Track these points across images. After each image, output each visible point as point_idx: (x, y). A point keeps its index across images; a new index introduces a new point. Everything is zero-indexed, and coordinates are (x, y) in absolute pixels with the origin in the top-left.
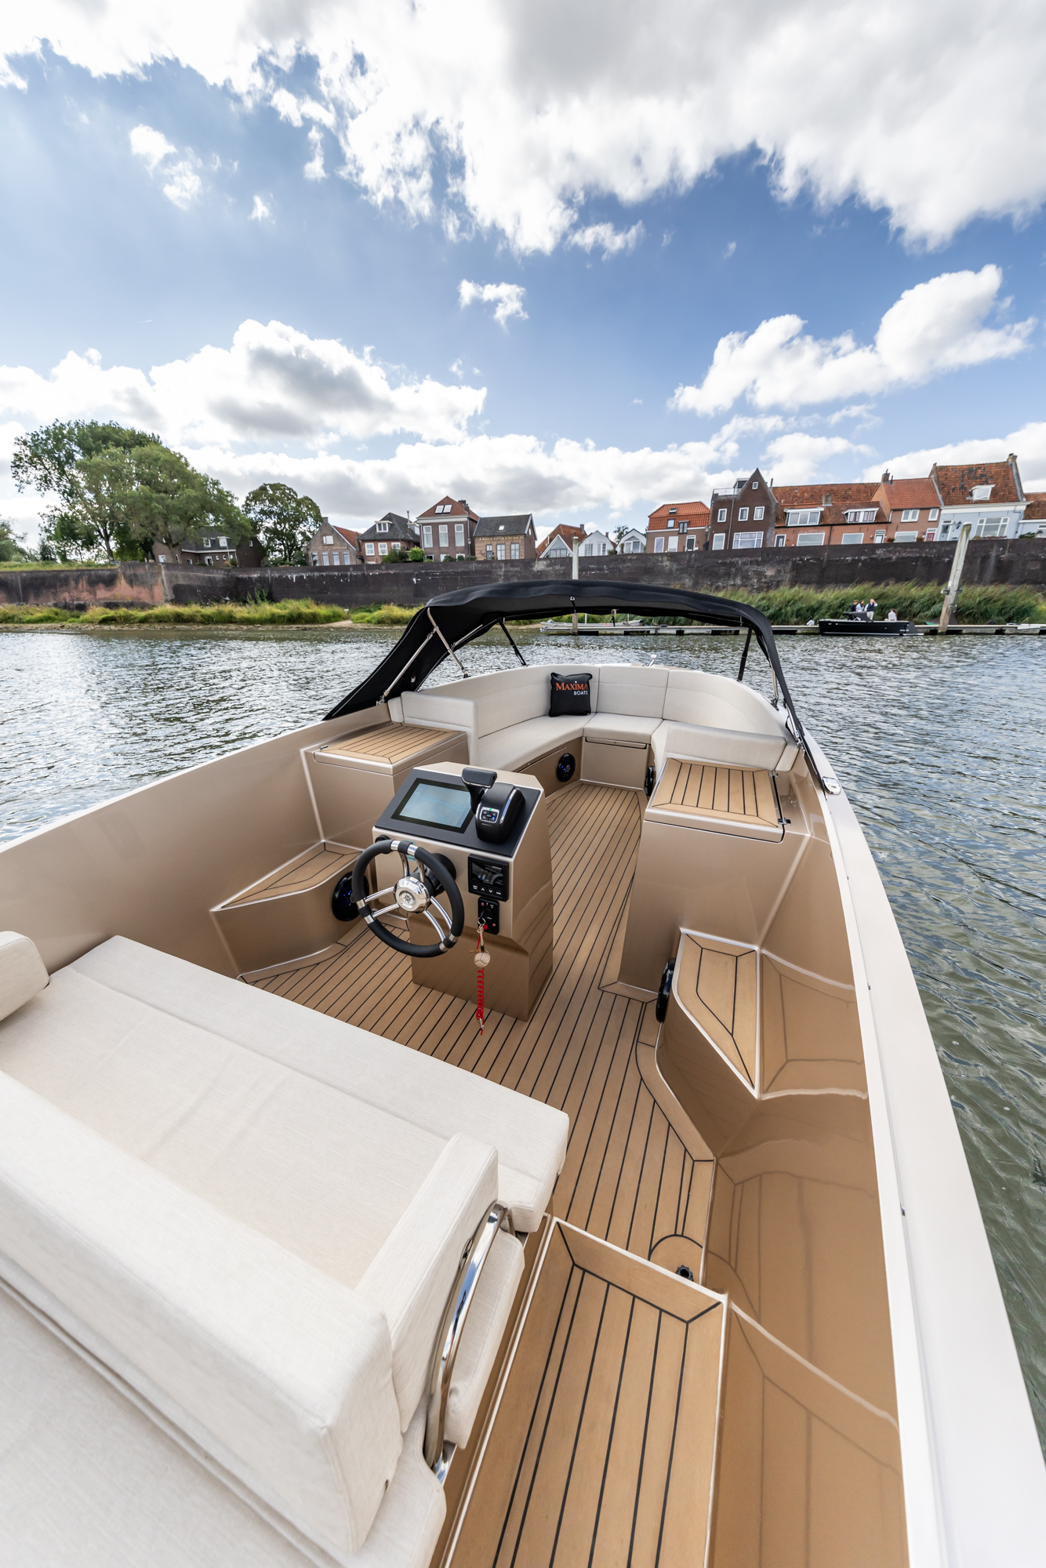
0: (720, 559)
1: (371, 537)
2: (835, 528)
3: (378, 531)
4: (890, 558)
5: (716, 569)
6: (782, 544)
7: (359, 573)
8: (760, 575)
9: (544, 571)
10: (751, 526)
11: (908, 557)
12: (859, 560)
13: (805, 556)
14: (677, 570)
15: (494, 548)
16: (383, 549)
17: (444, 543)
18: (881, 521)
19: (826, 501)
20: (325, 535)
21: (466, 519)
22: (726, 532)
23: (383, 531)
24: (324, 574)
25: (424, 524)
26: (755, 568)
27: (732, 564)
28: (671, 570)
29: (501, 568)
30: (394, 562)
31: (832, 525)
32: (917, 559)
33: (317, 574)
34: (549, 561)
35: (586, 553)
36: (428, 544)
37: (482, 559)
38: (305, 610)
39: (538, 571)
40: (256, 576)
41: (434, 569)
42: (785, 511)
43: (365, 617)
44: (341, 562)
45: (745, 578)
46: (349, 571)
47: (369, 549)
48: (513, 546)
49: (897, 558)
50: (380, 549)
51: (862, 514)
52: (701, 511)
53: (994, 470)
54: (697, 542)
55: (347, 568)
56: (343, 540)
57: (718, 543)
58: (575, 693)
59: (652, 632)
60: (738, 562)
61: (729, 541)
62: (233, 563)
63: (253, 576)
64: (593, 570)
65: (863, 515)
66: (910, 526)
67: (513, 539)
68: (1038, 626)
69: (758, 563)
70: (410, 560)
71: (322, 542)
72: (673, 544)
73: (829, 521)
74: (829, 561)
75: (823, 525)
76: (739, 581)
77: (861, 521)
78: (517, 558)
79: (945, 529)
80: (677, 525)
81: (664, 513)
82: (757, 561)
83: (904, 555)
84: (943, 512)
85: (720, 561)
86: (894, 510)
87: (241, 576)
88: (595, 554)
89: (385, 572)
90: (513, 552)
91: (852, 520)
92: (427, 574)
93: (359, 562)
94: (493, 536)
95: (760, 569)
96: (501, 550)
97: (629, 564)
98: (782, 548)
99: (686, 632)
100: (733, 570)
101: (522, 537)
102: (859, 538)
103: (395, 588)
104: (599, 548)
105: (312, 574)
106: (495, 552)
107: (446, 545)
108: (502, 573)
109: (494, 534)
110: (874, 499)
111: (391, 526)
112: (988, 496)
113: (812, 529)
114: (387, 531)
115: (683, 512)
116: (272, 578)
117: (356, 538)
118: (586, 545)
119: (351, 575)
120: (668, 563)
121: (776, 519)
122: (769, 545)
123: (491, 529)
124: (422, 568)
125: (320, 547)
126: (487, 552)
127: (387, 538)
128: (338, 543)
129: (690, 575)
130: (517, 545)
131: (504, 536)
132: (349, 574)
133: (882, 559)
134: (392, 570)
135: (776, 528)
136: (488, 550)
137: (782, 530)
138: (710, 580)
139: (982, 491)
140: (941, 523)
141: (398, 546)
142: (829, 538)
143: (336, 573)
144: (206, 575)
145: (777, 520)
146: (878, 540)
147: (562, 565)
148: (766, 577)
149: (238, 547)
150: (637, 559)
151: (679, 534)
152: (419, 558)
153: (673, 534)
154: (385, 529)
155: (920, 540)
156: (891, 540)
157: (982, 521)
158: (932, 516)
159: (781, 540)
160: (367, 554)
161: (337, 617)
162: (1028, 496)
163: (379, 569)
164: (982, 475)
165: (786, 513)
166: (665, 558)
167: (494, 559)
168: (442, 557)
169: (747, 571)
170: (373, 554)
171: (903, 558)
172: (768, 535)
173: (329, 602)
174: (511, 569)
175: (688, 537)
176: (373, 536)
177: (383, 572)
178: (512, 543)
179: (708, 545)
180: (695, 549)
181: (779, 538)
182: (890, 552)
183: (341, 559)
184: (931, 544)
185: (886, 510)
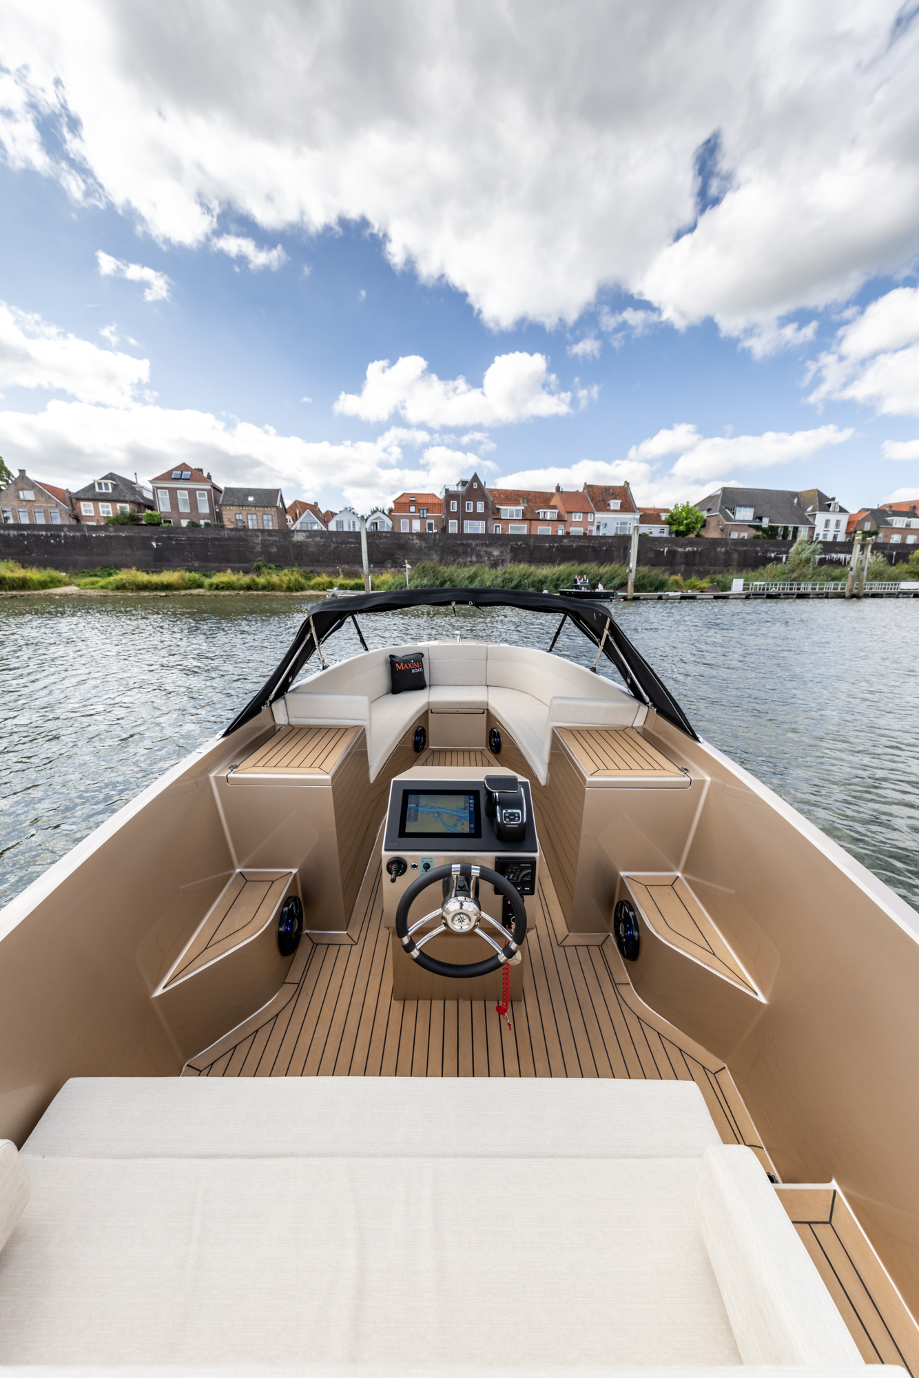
0: (458, 540)
1: (89, 495)
2: (533, 522)
3: (97, 489)
4: (572, 546)
5: (456, 548)
6: (499, 531)
7: (78, 534)
8: (489, 554)
9: (304, 541)
10: (475, 516)
11: (583, 546)
12: (554, 546)
13: (519, 541)
14: (426, 547)
15: (245, 517)
16: (107, 510)
17: (184, 509)
18: (560, 519)
19: (523, 502)
20: (22, 490)
21: (209, 487)
22: (458, 519)
23: (104, 491)
24: (25, 533)
25: (158, 488)
26: (485, 549)
27: (468, 545)
28: (420, 547)
29: (257, 536)
30: (123, 524)
31: (531, 520)
32: (587, 547)
33: (13, 533)
34: (308, 534)
35: (337, 528)
36: (164, 507)
37: (232, 527)
38: (8, 574)
39: (298, 542)
41: (178, 534)
42: (497, 506)
43: (97, 582)
44: (30, 519)
45: (479, 556)
46: (63, 531)
47: (86, 509)
48: (265, 517)
49: (576, 546)
50: (101, 509)
51: (548, 514)
52: (434, 501)
53: (618, 491)
54: (436, 526)
55: (60, 527)
56: (50, 497)
57: (453, 528)
58: (413, 671)
60: (472, 544)
61: (461, 527)
64: (352, 543)
65: (550, 514)
66: (578, 524)
67: (264, 510)
68: (679, 594)
69: (487, 546)
70: (143, 522)
71: (18, 497)
72: (417, 526)
73: (529, 516)
74: (534, 546)
75: (524, 519)
76: (474, 559)
77: (548, 518)
78: (271, 528)
79: (598, 527)
80: (418, 510)
81: (405, 500)
82: (486, 543)
83: (580, 544)
84: (596, 516)
85: (458, 542)
86: (568, 512)
88: (346, 529)
89: (113, 534)
90: (265, 522)
91: (543, 517)
92: (169, 538)
93: (73, 522)
94: (243, 506)
95: (489, 549)
96: (252, 520)
97: (385, 540)
98: (499, 534)
100: (469, 549)
101: (274, 509)
102: (547, 531)
103: (129, 552)
104: (349, 524)
105: (7, 533)
106: (245, 520)
107: (187, 510)
108: (259, 542)
109: (243, 504)
110: (552, 503)
111: (115, 487)
112: (618, 507)
113: (517, 522)
114: (110, 491)
115: (421, 500)
117: (67, 495)
118: (337, 522)
119: (65, 536)
120: (418, 541)
121: (492, 513)
122: (490, 532)
123: (239, 499)
124: (163, 532)
125: (15, 503)
126: (236, 520)
127: (110, 498)
128: (42, 500)
129: (436, 552)
130: (270, 517)
131: (255, 506)
132: (62, 534)
133: (567, 546)
134: (123, 532)
135: (494, 519)
136: (237, 518)
137: (498, 521)
138: (453, 556)
139: (615, 504)
140: (596, 524)
141: (128, 508)
142: (530, 529)
143: (44, 533)
145: (494, 514)
146: (560, 533)
147: (321, 538)
148: (493, 556)
150: (391, 536)
151: (420, 518)
152: (156, 522)
153: (415, 517)
154: (107, 488)
155: (585, 534)
156: (568, 533)
157: (618, 524)
158: (590, 518)
159: (498, 528)
160: (84, 514)
161: (57, 583)
162: (640, 509)
163: (106, 531)
164: (613, 494)
165: (498, 509)
166: (415, 537)
167: (245, 529)
168: (184, 523)
169: (480, 551)
170: (93, 514)
171: (580, 546)
172: (489, 524)
173: (43, 565)
174: (269, 538)
175: (428, 521)
176: (90, 494)
177: (112, 534)
178: (264, 514)
179: (444, 529)
180: (435, 531)
181: (496, 527)
182: (571, 541)
183: (47, 514)
184: (592, 537)
185: (563, 513)
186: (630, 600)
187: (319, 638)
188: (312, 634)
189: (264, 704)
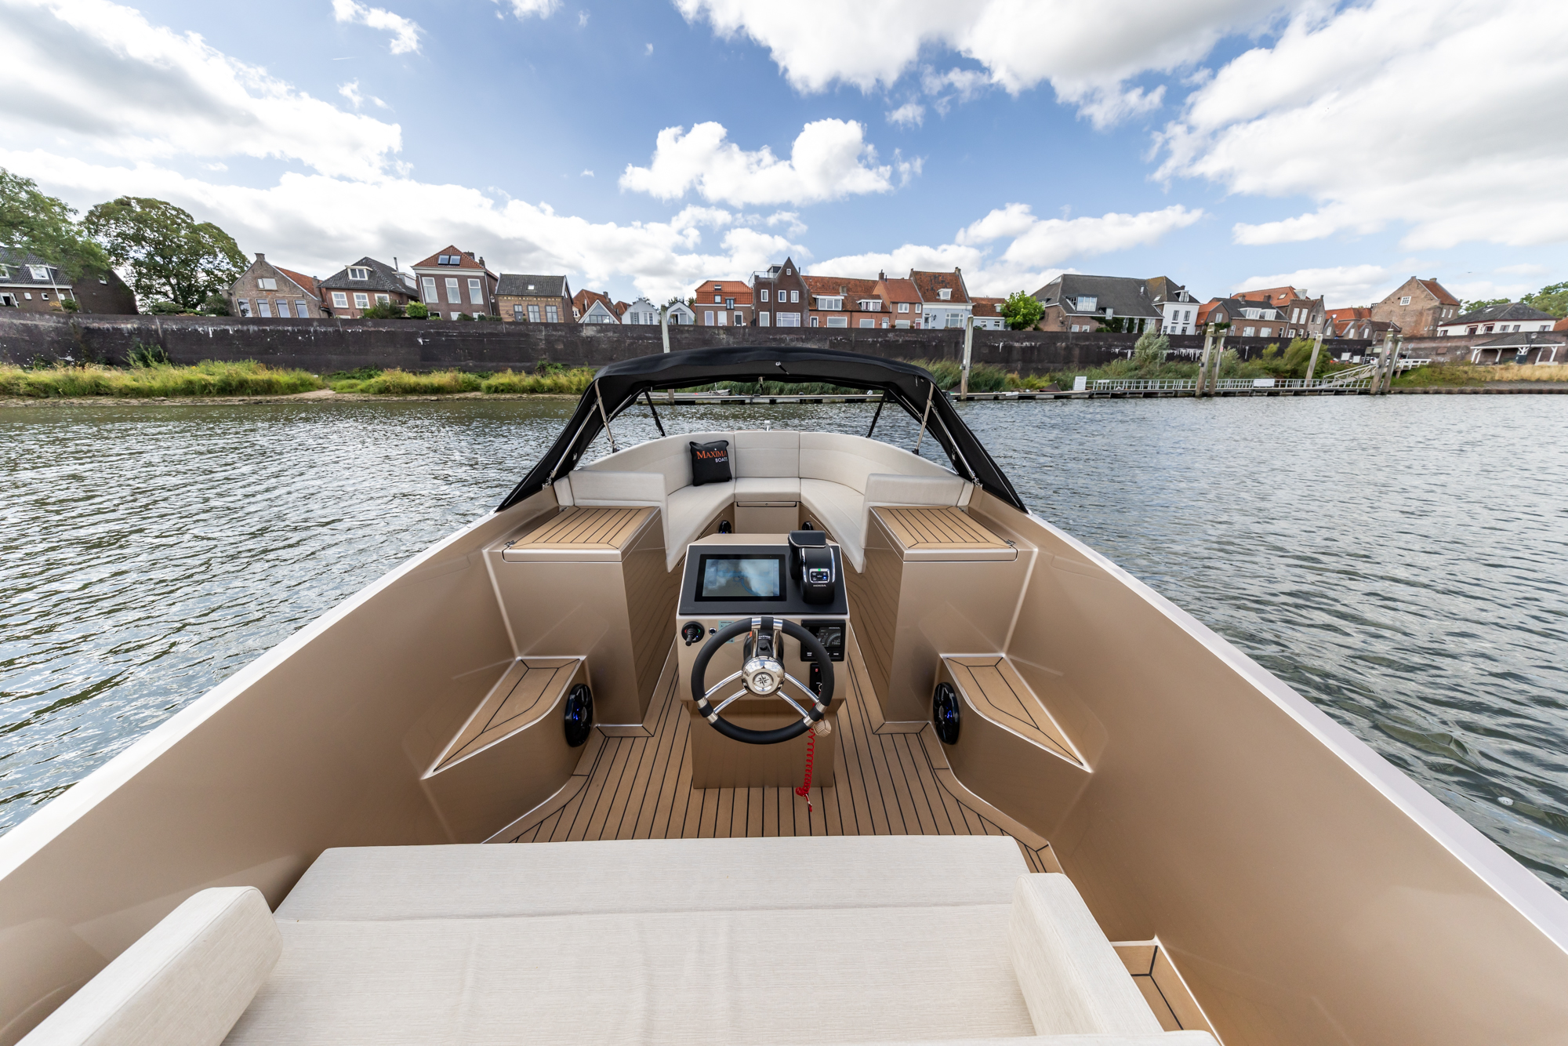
0: (770, 334)
1: (341, 284)
2: (853, 314)
3: (350, 277)
4: (898, 341)
6: (816, 324)
7: (330, 329)
9: (595, 335)
10: (789, 307)
11: (910, 341)
12: (877, 342)
13: (838, 336)
14: (734, 343)
15: (525, 308)
16: (363, 301)
17: (454, 299)
18: (884, 311)
19: (843, 291)
20: (262, 277)
21: (483, 274)
22: (770, 311)
23: (358, 278)
24: (268, 328)
25: (423, 275)
27: (781, 340)
28: (728, 343)
29: (541, 331)
30: (384, 317)
31: (851, 311)
32: (915, 342)
33: (253, 328)
34: (599, 327)
35: (632, 321)
36: (430, 296)
37: (511, 320)
38: (250, 377)
39: (587, 337)
40: (129, 326)
41: (448, 329)
42: (814, 296)
43: (356, 385)
44: (272, 313)
46: (312, 326)
47: (339, 300)
48: (549, 309)
49: (903, 341)
50: (356, 300)
51: (871, 304)
52: (744, 290)
53: (948, 278)
54: (745, 318)
55: (308, 322)
56: (295, 286)
57: (764, 319)
58: (717, 460)
59: (748, 401)
60: (786, 338)
61: (773, 319)
62: (68, 305)
63: (123, 326)
64: (650, 338)
65: (873, 305)
66: (904, 316)
67: (547, 301)
68: (1016, 393)
70: (407, 315)
71: (257, 286)
72: (723, 319)
73: (849, 308)
74: (856, 341)
75: (844, 311)
77: (871, 310)
78: (555, 321)
79: (927, 320)
80: (724, 301)
81: (710, 289)
82: (801, 338)
83: (907, 338)
84: (924, 306)
85: (771, 337)
86: (893, 303)
87: (96, 325)
88: (642, 322)
89: (373, 329)
90: (549, 315)
91: (865, 308)
92: (439, 334)
93: (324, 315)
94: (522, 296)
95: (805, 345)
96: (534, 312)
97: (687, 335)
98: (816, 328)
99: (779, 401)
101: (559, 300)
102: (870, 323)
103: (391, 350)
104: (645, 317)
105: (245, 328)
106: (526, 313)
107: (458, 301)
108: (543, 337)
109: (523, 294)
110: (875, 292)
111: (371, 274)
112: (949, 297)
113: (837, 314)
114: (366, 278)
115: (727, 289)
116: (165, 331)
117: (315, 284)
118: (631, 313)
119: (315, 331)
120: (724, 336)
121: (808, 304)
122: (806, 325)
123: (517, 288)
124: (431, 327)
125: (254, 293)
126: (515, 312)
127: (367, 287)
128: (286, 289)
130: (554, 308)
131: (536, 297)
132: (312, 329)
133: (893, 341)
134: (384, 327)
135: (810, 310)
136: (517, 310)
137: (814, 312)
139: (945, 293)
140: (924, 316)
141: (387, 298)
142: (850, 322)
143: (290, 328)
144: (17, 322)
145: (810, 304)
146: (884, 326)
147: (614, 332)
149: (77, 284)
150: (694, 330)
151: (727, 309)
152: (422, 314)
153: (721, 309)
154: (362, 275)
155: (912, 327)
156: (893, 326)
157: (948, 316)
158: (918, 309)
159: (815, 321)
160: (336, 305)
161: (309, 386)
162: (973, 299)
163: (363, 325)
164: (942, 281)
165: (815, 299)
166: (721, 332)
167: (526, 322)
168: (455, 316)
170: (347, 306)
171: (906, 341)
172: (804, 316)
173: (290, 365)
174: (554, 333)
175: (736, 313)
176: (342, 282)
177: (370, 330)
178: (546, 305)
179: (755, 322)
180: (744, 324)
181: (813, 319)
182: (897, 336)
183: (292, 306)
184: (919, 331)
185: (887, 303)
186: (964, 400)
187: (607, 414)
188: (598, 406)
189: (545, 481)
